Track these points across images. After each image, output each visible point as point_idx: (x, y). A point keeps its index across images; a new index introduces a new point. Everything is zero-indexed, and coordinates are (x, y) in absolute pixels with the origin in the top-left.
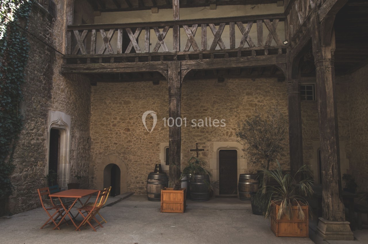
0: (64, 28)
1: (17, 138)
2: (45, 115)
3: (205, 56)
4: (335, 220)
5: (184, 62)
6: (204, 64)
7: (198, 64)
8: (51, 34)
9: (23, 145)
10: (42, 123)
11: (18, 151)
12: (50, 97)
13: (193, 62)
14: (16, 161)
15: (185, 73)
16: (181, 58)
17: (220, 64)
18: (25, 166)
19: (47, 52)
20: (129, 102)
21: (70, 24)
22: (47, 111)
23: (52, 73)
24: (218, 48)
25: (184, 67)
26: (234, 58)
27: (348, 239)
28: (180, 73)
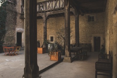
0: (20, 6)
1: (5, 35)
2: (14, 29)
3: (52, 10)
4: (67, 57)
5: (47, 13)
6: (52, 13)
7: (50, 13)
8: (15, 9)
9: (7, 36)
10: (13, 31)
11: (5, 38)
12: (16, 25)
13: (49, 13)
14: (5, 40)
15: (47, 16)
16: (46, 12)
17: (56, 12)
18: (8, 41)
19: (14, 13)
20: (41, 25)
21: (22, 5)
22: (15, 28)
23: (16, 18)
24: (56, 8)
25: (47, 14)
26: (60, 10)
27: (69, 62)
28: (46, 16)
